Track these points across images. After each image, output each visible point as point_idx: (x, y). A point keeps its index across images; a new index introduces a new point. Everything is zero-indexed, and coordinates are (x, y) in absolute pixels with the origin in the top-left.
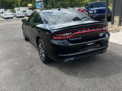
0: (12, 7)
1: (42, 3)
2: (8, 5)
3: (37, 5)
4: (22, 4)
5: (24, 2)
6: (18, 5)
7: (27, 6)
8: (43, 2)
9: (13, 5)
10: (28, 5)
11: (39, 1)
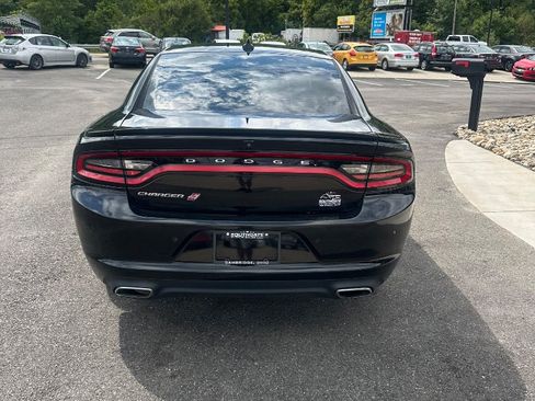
0: (276, 25)
1: (401, 15)
2: (262, 17)
3: (376, 21)
4: (316, 16)
5: (323, 9)
6: (301, 19)
7: (334, 26)
8: (402, 12)
9: (281, 15)
10: (341, 20)
11: (388, 3)
